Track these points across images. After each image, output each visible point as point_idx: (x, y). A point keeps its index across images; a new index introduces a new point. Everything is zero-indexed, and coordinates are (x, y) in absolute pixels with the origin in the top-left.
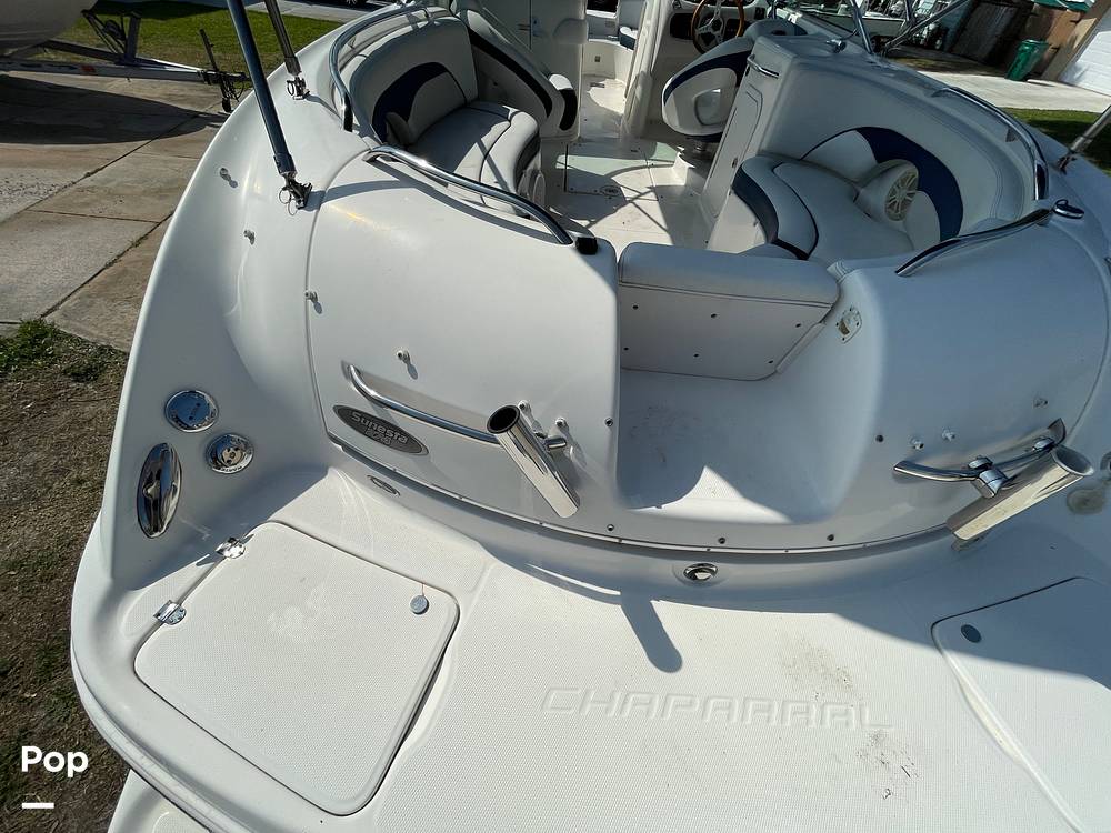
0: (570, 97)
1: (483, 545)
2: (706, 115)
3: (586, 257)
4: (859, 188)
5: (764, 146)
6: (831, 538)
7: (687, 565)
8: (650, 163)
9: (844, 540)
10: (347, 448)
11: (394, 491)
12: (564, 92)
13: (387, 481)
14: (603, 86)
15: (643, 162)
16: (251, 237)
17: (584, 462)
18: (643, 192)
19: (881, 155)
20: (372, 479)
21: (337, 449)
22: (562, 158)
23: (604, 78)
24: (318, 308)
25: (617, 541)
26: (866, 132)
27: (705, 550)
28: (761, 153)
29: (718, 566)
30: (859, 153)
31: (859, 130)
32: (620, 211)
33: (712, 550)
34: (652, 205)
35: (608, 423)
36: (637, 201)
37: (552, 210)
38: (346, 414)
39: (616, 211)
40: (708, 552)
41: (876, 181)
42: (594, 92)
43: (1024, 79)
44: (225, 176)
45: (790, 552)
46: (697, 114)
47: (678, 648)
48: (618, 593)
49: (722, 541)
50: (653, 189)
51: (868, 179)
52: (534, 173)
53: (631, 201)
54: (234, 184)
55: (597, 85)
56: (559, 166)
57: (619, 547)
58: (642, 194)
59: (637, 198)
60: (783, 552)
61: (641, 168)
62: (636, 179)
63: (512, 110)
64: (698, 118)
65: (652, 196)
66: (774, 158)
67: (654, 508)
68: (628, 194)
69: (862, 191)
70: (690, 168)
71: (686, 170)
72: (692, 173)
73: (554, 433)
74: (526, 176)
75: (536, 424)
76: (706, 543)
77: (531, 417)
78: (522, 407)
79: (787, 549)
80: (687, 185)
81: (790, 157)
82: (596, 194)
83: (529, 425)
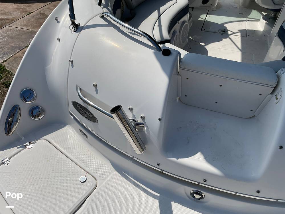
3: (165, 56)
6: (258, 192)
7: (190, 190)
8: (247, 19)
10: (74, 118)
11: (87, 136)
16: (59, 40)
17: (149, 134)
20: (81, 130)
21: (71, 117)
24: (72, 66)
27: (197, 183)
33: (201, 184)
35: (159, 119)
38: (75, 104)
44: (56, 19)
49: (205, 181)
52: (184, 22)
54: (58, 22)
57: (161, 174)
64: (272, 1)
67: (175, 159)
68: (230, 33)
70: (266, 23)
71: (264, 24)
72: (267, 25)
73: (139, 121)
74: (178, 23)
75: (134, 116)
76: (198, 179)
77: (133, 113)
78: (129, 109)
79: (237, 193)
80: (263, 31)
82: (216, 32)
83: (131, 116)
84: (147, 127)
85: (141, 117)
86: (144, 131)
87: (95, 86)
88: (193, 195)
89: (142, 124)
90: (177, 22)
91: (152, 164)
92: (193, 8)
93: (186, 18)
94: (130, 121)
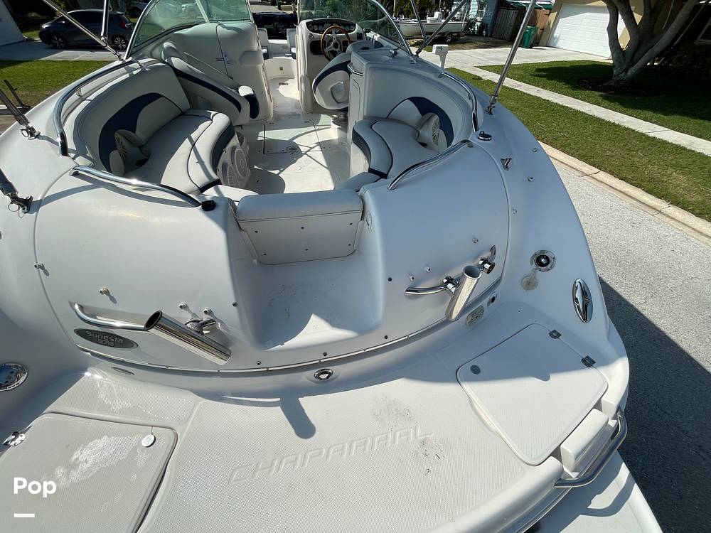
0: (251, 99)
2: (339, 97)
3: (208, 212)
4: (419, 130)
5: (365, 114)
6: (386, 337)
7: (314, 372)
8: (317, 128)
9: (395, 337)
11: (130, 373)
12: (248, 97)
13: (124, 368)
14: (287, 84)
15: (313, 128)
17: (227, 330)
18: (312, 146)
19: (423, 112)
20: (115, 368)
21: (87, 355)
22: (261, 134)
23: (288, 79)
24: (46, 273)
25: (265, 369)
26: (413, 99)
27: (318, 362)
28: (365, 117)
29: (332, 369)
30: (412, 112)
31: (410, 99)
32: (300, 160)
33: (322, 361)
34: (318, 154)
35: (234, 305)
36: (309, 153)
38: (81, 333)
39: (296, 161)
40: (320, 363)
41: (426, 125)
42: (281, 89)
43: (531, 48)
46: (333, 96)
47: (313, 422)
48: (279, 399)
49: (325, 354)
50: (319, 144)
51: (422, 124)
52: (234, 148)
53: (305, 154)
55: (284, 84)
56: (259, 139)
57: (268, 373)
58: (311, 148)
59: (309, 151)
61: (312, 131)
62: (308, 139)
63: (213, 113)
64: (335, 100)
65: (318, 148)
66: (372, 120)
67: (280, 345)
68: (303, 149)
69: (421, 131)
70: (339, 128)
71: (336, 129)
72: (340, 130)
73: (205, 318)
74: (226, 152)
75: (194, 315)
76: (316, 357)
77: (190, 312)
78: (181, 307)
79: (364, 350)
81: (380, 118)
82: (283, 152)
83: (189, 317)
84: (221, 322)
85: (206, 312)
86: (219, 330)
87: (107, 293)
88: (318, 377)
89: (212, 320)
90: (222, 152)
91: (251, 366)
92: (241, 126)
93: (235, 141)
94: (189, 325)
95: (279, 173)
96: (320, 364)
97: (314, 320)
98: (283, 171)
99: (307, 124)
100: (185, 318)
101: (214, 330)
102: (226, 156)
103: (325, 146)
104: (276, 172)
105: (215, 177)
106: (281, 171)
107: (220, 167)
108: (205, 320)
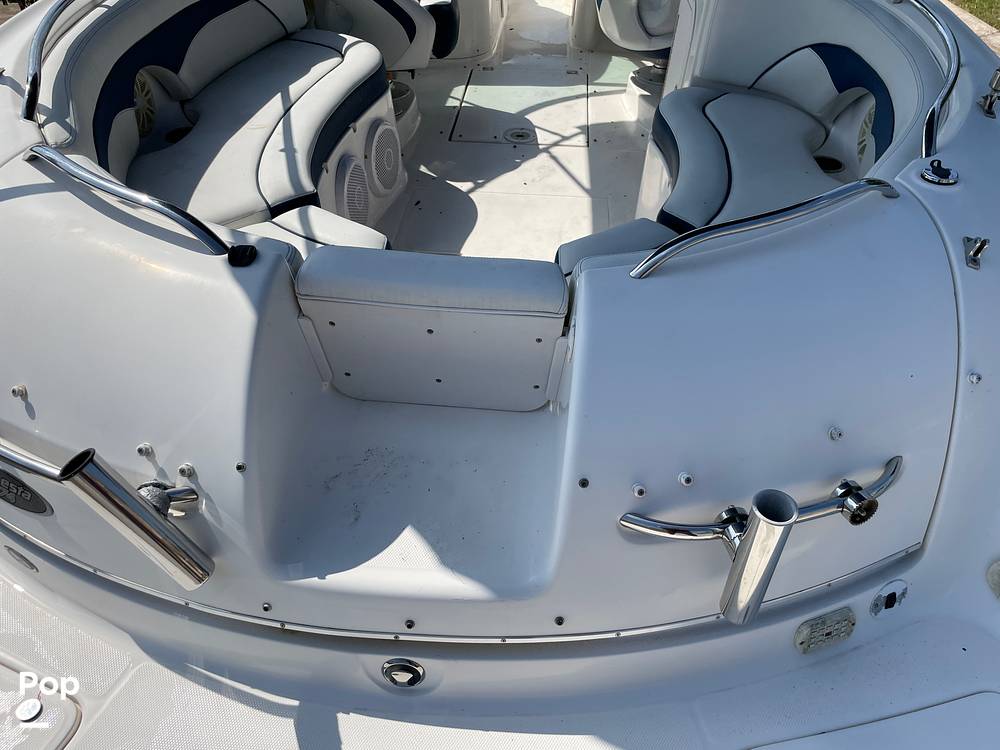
1: (132, 637)
2: (653, 23)
4: (829, 126)
5: (697, 73)
6: (560, 621)
8: (592, 89)
9: (584, 624)
11: (33, 566)
15: (581, 89)
17: (217, 517)
18: (566, 135)
20: (9, 549)
22: (458, 91)
25: (278, 625)
26: (820, 49)
27: (392, 637)
28: (695, 82)
29: (422, 664)
30: (814, 79)
31: (814, 47)
32: (528, 166)
33: (402, 638)
34: (577, 157)
35: (239, 468)
36: (555, 151)
37: (423, 169)
39: (518, 165)
40: (396, 642)
41: (849, 113)
45: (508, 641)
48: (296, 703)
49: (410, 624)
50: (586, 130)
53: (546, 150)
56: (451, 103)
57: (282, 634)
58: (565, 138)
59: (556, 144)
60: (499, 641)
61: (577, 97)
62: (563, 115)
63: (350, 40)
65: (581, 139)
66: (711, 90)
67: (316, 578)
68: (543, 138)
69: (833, 130)
70: (642, 96)
71: (637, 98)
72: (644, 103)
73: (181, 483)
74: (355, 131)
75: (161, 472)
76: (388, 627)
77: (155, 463)
78: (140, 451)
79: (503, 637)
80: (638, 121)
81: (737, 86)
82: (495, 141)
83: (150, 474)
84: (208, 498)
85: (182, 472)
86: (202, 516)
87: (23, 395)
88: (387, 673)
89: (193, 492)
90: (348, 129)
91: (248, 609)
92: (412, 71)
93: (384, 106)
94: (144, 492)
95: (472, 190)
96: (394, 645)
97: (409, 542)
98: (481, 185)
99: (571, 76)
100: (139, 477)
101: (192, 513)
102: (353, 141)
103: (598, 137)
104: (464, 186)
105: (308, 186)
106: (477, 186)
107: (332, 162)
108: (179, 486)
